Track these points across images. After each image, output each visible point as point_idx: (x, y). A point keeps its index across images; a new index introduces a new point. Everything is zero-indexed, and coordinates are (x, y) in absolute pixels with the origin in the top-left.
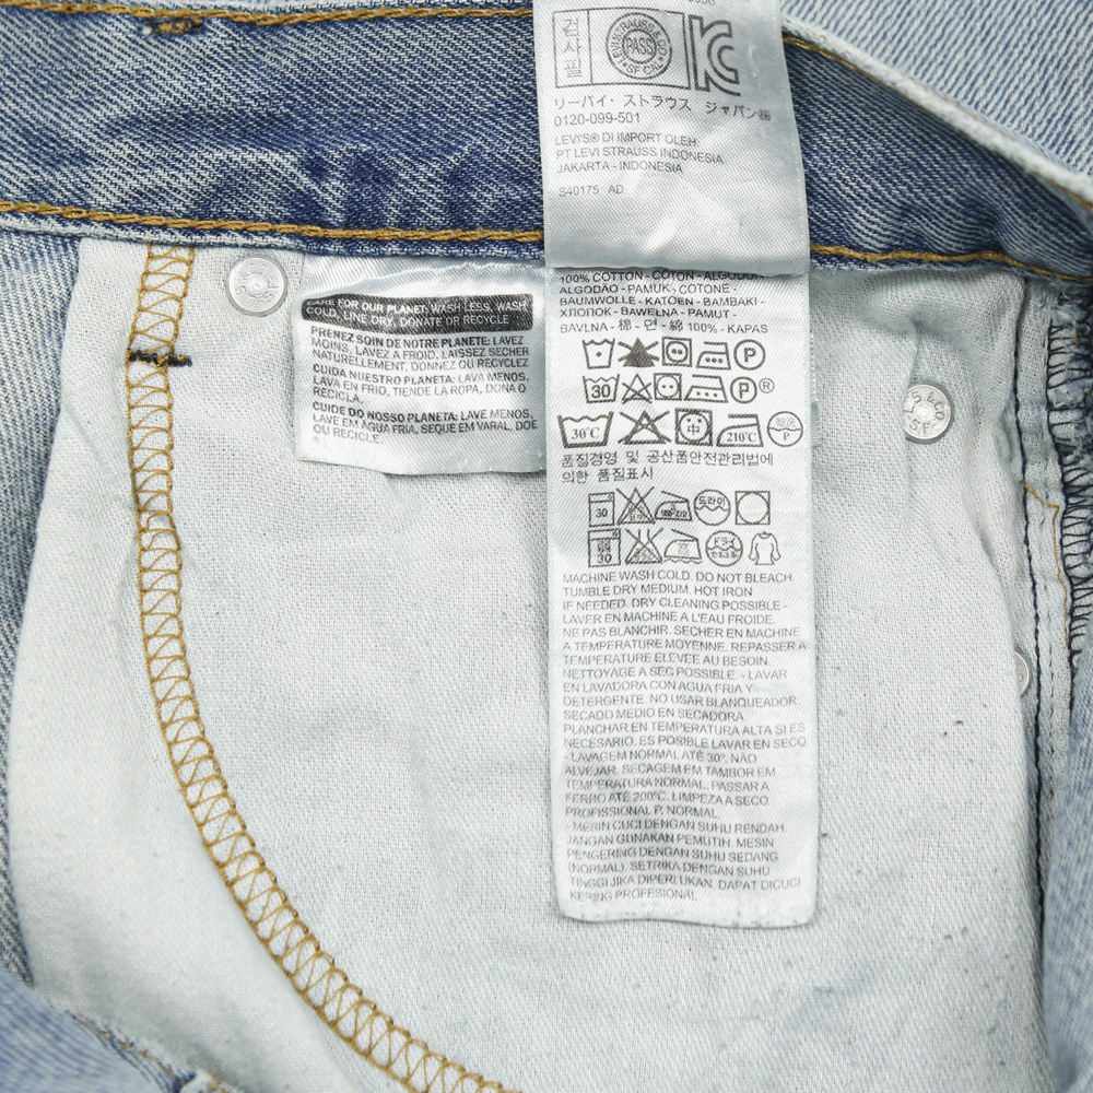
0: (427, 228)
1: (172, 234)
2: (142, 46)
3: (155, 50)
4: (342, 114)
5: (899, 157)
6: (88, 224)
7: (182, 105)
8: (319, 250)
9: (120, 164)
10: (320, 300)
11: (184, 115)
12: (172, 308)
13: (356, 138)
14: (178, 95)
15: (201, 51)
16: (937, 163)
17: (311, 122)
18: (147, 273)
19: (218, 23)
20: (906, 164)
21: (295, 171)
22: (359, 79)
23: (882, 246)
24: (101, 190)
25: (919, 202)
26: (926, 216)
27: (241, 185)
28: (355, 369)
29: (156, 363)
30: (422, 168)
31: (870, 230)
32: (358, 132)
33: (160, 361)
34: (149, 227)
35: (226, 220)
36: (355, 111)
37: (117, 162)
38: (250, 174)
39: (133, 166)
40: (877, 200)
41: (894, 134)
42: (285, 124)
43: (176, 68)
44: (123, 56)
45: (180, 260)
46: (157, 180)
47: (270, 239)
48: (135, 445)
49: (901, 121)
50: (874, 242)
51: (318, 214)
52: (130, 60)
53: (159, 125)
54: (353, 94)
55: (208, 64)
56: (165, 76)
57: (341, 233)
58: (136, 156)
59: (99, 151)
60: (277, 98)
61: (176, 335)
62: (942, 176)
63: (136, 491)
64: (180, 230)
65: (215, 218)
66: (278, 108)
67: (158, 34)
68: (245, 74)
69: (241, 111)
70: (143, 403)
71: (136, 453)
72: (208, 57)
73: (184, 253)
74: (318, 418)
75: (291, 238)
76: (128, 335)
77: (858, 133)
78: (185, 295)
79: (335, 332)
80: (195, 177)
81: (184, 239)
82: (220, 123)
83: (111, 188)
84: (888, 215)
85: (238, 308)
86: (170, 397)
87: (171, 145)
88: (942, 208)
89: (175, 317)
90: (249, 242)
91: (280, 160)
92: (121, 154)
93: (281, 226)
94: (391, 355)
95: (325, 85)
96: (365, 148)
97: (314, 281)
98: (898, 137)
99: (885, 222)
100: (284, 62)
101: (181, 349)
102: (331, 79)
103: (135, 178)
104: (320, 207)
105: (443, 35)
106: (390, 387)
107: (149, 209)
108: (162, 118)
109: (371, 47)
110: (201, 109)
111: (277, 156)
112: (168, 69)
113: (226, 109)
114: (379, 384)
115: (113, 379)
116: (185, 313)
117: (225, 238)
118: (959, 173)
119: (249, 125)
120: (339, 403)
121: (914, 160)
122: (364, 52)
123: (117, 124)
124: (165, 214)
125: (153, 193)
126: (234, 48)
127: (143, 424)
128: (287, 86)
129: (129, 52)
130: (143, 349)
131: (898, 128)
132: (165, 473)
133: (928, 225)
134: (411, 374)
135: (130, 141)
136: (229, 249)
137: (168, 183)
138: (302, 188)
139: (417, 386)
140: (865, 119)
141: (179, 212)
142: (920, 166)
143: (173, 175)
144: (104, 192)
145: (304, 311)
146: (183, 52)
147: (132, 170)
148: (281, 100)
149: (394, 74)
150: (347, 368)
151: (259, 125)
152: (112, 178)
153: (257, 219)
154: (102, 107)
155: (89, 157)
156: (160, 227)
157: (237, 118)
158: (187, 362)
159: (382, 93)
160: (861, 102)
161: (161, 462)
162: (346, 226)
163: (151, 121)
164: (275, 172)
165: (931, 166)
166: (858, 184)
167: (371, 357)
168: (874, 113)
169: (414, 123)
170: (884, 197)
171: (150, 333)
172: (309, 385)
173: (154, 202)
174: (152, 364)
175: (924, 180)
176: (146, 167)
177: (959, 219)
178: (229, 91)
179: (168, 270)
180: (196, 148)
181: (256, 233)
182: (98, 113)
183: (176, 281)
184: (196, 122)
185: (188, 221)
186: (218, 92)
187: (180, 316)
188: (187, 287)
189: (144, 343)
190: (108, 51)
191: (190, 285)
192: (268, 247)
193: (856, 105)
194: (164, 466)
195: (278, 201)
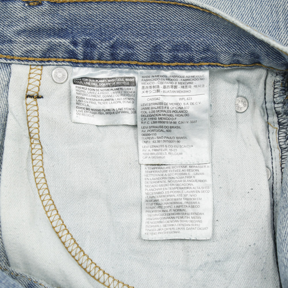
0: (106, 60)
1: (36, 62)
2: (25, 9)
3: (29, 11)
4: (81, 28)
5: (232, 41)
6: (13, 60)
7: (37, 26)
8: (76, 65)
9: (21, 43)
10: (77, 79)
11: (38, 29)
12: (37, 83)
13: (85, 35)
14: (36, 24)
15: (42, 11)
16: (243, 43)
17: (73, 30)
18: (30, 73)
19: (46, 2)
20: (234, 43)
21: (69, 44)
22: (86, 19)
23: (228, 63)
24: (16, 51)
25: (238, 53)
26: (240, 56)
27: (54, 48)
28: (87, 97)
29: (34, 98)
30: (104, 44)
31: (225, 60)
32: (86, 33)
33: (35, 97)
34: (30, 61)
35: (51, 58)
36: (85, 27)
37: (20, 43)
38: (57, 45)
39: (25, 44)
40: (227, 52)
41: (231, 35)
42: (66, 31)
43: (35, 16)
44: (20, 12)
45: (39, 69)
46: (32, 48)
47: (63, 63)
48: (29, 121)
49: (233, 32)
50: (226, 62)
51: (76, 56)
52: (22, 13)
53: (31, 32)
54: (84, 22)
55: (44, 15)
56: (32, 18)
57: (82, 61)
58: (25, 41)
59: (15, 39)
60: (63, 24)
61: (39, 90)
62: (244, 47)
63: (30, 133)
64: (38, 61)
65: (48, 58)
66: (64, 26)
67: (29, 6)
68: (54, 17)
69: (54, 28)
70: (31, 109)
71: (29, 123)
72: (44, 12)
73: (40, 67)
74: (78, 111)
75: (69, 63)
76: (26, 91)
77: (221, 34)
78: (41, 79)
79: (82, 87)
80: (42, 47)
81: (40, 64)
82: (48, 31)
83: (19, 50)
84: (230, 56)
85: (55, 82)
86: (38, 107)
87: (35, 38)
88: (244, 55)
89: (38, 85)
90: (57, 64)
91: (65, 41)
92: (21, 40)
93: (66, 59)
94: (97, 93)
95: (76, 20)
96: (88, 38)
97: (76, 74)
98: (232, 36)
99: (229, 58)
100: (65, 14)
101: (40, 94)
102: (78, 19)
103: (25, 47)
104: (76, 54)
105: (108, 7)
106: (97, 102)
107: (30, 56)
108: (32, 30)
109: (89, 10)
110: (43, 27)
111: (64, 40)
112: (33, 16)
113: (50, 27)
114: (94, 101)
115: (22, 103)
116: (41, 84)
117: (51, 63)
118: (249, 46)
119: (56, 31)
120: (83, 107)
121: (236, 42)
122: (87, 11)
123: (20, 31)
124: (34, 57)
125: (31, 51)
126: (51, 10)
127: (31, 115)
128: (66, 20)
129: (22, 11)
130: (30, 94)
131: (232, 34)
132: (37, 128)
133: (240, 58)
134: (102, 98)
135: (23, 36)
136: (52, 66)
137: (35, 48)
138: (71, 49)
139: (104, 102)
140: (223, 31)
141: (38, 56)
142: (238, 44)
143: (36, 46)
144: (17, 51)
145: (73, 82)
146: (37, 11)
147: (24, 45)
148: (64, 24)
149: (95, 17)
150: (85, 97)
151: (59, 31)
152: (19, 47)
153: (59, 58)
154: (15, 27)
155: (13, 41)
156: (33, 61)
157: (53, 29)
158: (42, 97)
159: (92, 22)
160: (222, 26)
161: (36, 125)
162: (83, 59)
163: (29, 30)
164: (64, 45)
165: (241, 44)
166: (222, 48)
167: (92, 94)
168: (225, 29)
169: (101, 31)
170: (228, 52)
171: (32, 90)
172: (75, 102)
173: (31, 54)
174: (33, 98)
175: (239, 48)
176: (28, 44)
177: (249, 57)
178: (50, 22)
179: (36, 72)
180: (42, 38)
181: (59, 62)
182: (14, 28)
183: (38, 76)
184: (41, 31)
185: (41, 59)
186: (47, 23)
187: (40, 85)
188: (41, 77)
189: (30, 93)
190: (16, 11)
191: (42, 76)
192: (63, 65)
193: (220, 27)
194: (37, 126)
195: (65, 53)
